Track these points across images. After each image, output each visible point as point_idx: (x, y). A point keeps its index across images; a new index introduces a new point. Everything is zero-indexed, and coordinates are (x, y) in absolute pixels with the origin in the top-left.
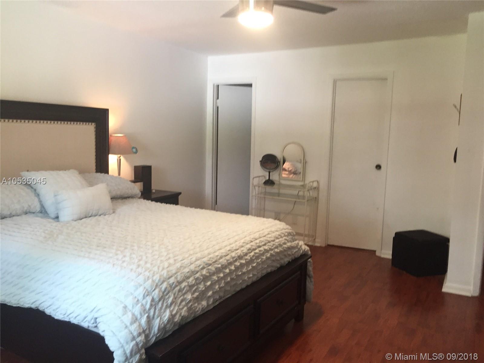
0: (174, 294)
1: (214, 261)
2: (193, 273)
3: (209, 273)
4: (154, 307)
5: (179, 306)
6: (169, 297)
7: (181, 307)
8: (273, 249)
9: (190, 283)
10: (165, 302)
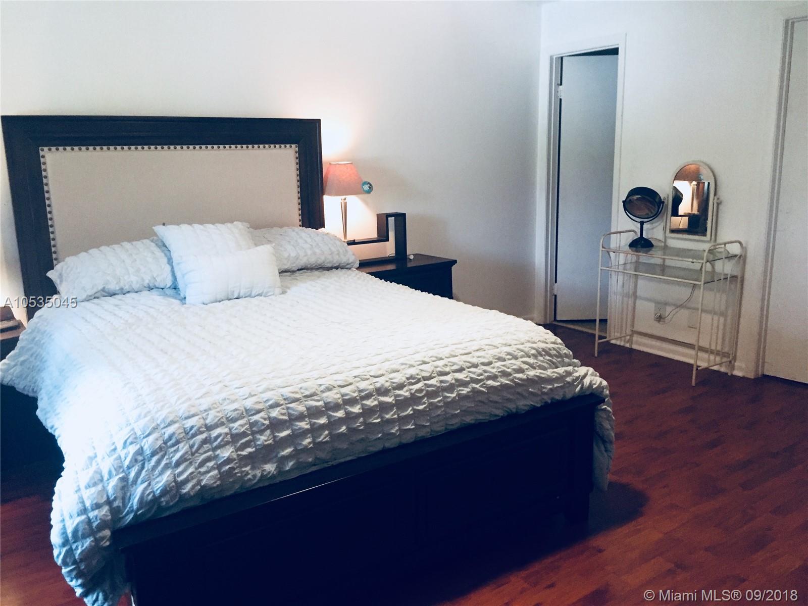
0: (191, 447)
1: (307, 393)
2: (249, 412)
3: (290, 415)
4: (140, 463)
5: (196, 469)
6: (176, 451)
7: (203, 470)
8: (481, 380)
9: (236, 429)
10: (166, 457)
